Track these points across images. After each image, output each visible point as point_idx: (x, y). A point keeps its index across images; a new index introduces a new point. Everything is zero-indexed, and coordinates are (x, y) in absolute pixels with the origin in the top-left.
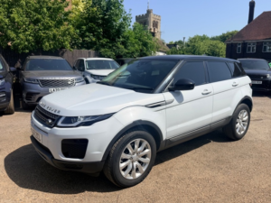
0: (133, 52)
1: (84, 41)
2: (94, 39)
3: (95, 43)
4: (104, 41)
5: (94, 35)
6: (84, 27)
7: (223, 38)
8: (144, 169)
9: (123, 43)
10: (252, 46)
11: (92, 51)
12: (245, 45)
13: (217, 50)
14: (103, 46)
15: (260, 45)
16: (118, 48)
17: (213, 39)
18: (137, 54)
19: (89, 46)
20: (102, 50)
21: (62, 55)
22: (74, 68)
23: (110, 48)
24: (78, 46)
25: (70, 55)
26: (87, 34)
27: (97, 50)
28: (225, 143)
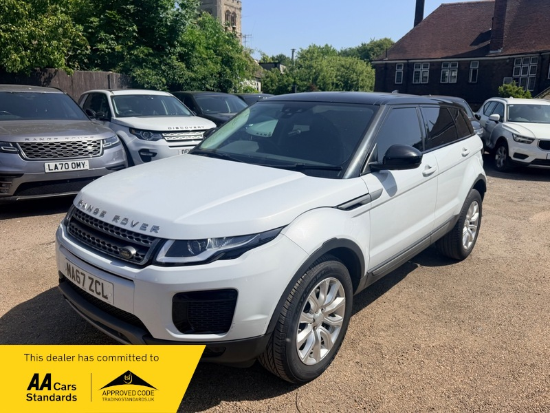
0: (204, 78)
1: (94, 51)
2: (118, 48)
3: (120, 57)
4: (142, 51)
5: (117, 39)
6: (95, 21)
7: (364, 53)
8: (333, 339)
9: (182, 57)
10: (422, 70)
11: (115, 74)
12: (409, 67)
13: (354, 76)
14: (139, 62)
15: (436, 69)
16: (171, 67)
17: (345, 54)
18: (213, 81)
19: (106, 62)
20: (138, 72)
21: (47, 83)
22: (89, 114)
23: (154, 66)
24: (81, 62)
25: (67, 83)
26: (102, 34)
27: (126, 71)
28: (444, 268)
